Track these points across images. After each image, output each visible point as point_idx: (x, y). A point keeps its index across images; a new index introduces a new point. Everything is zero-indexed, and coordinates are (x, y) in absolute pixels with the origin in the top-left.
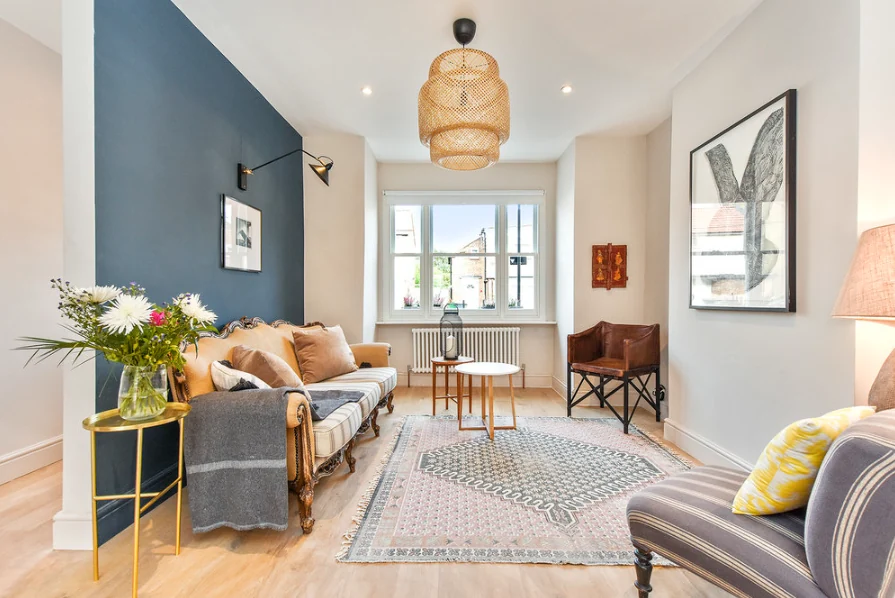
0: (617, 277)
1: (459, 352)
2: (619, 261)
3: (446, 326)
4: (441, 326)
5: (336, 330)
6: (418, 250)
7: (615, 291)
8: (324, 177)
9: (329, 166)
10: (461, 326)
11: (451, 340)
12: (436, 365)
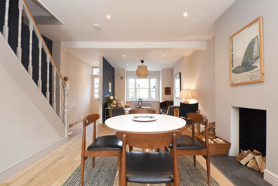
0: (169, 93)
1: (142, 106)
2: (169, 90)
3: (140, 102)
4: (139, 102)
5: (122, 102)
6: (134, 88)
7: (169, 95)
8: (122, 79)
9: (122, 77)
10: (142, 102)
11: (140, 103)
12: (138, 108)
